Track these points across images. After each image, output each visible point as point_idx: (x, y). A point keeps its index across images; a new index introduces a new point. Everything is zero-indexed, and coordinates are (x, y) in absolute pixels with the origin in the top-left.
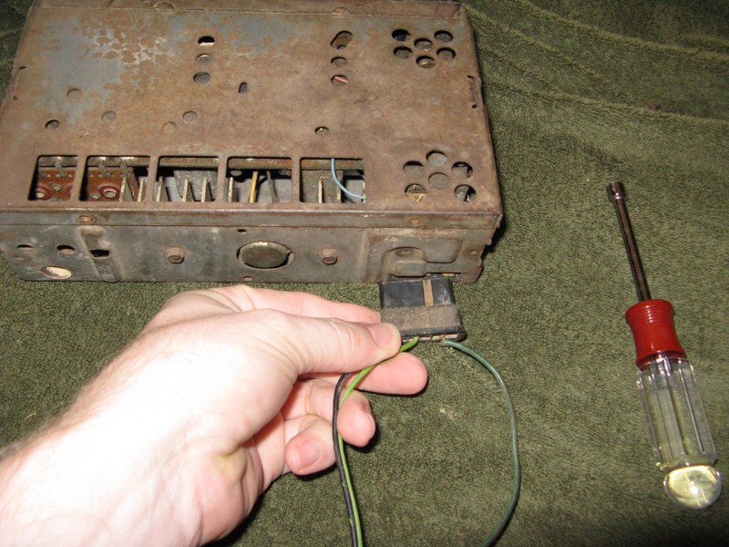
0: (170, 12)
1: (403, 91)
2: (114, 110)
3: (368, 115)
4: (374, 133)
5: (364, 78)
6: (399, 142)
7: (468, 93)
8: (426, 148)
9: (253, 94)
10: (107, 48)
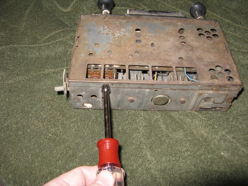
0: (124, 21)
1: (204, 47)
2: (111, 51)
3: (195, 54)
4: (198, 60)
5: (191, 43)
6: (206, 63)
7: (225, 48)
8: (215, 65)
9: (156, 47)
10: (106, 32)
